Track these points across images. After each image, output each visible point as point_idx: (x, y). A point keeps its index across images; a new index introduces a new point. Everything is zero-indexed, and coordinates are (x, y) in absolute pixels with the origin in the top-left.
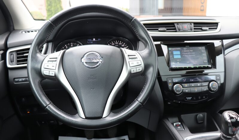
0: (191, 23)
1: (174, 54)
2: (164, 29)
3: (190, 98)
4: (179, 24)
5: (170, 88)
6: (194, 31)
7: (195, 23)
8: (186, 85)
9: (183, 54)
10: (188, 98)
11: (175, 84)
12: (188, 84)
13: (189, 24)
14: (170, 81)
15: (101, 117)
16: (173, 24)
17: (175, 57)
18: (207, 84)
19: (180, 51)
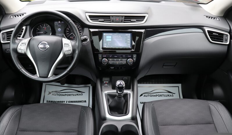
0: (122, 16)
1: (107, 38)
2: (103, 20)
3: (113, 68)
4: (113, 17)
5: (100, 61)
6: (124, 22)
7: (125, 16)
8: (111, 59)
9: (113, 39)
10: (111, 68)
11: (103, 58)
12: (112, 59)
13: (121, 17)
14: (100, 56)
15: (47, 77)
16: (109, 16)
17: (107, 40)
18: (125, 60)
19: (112, 36)
